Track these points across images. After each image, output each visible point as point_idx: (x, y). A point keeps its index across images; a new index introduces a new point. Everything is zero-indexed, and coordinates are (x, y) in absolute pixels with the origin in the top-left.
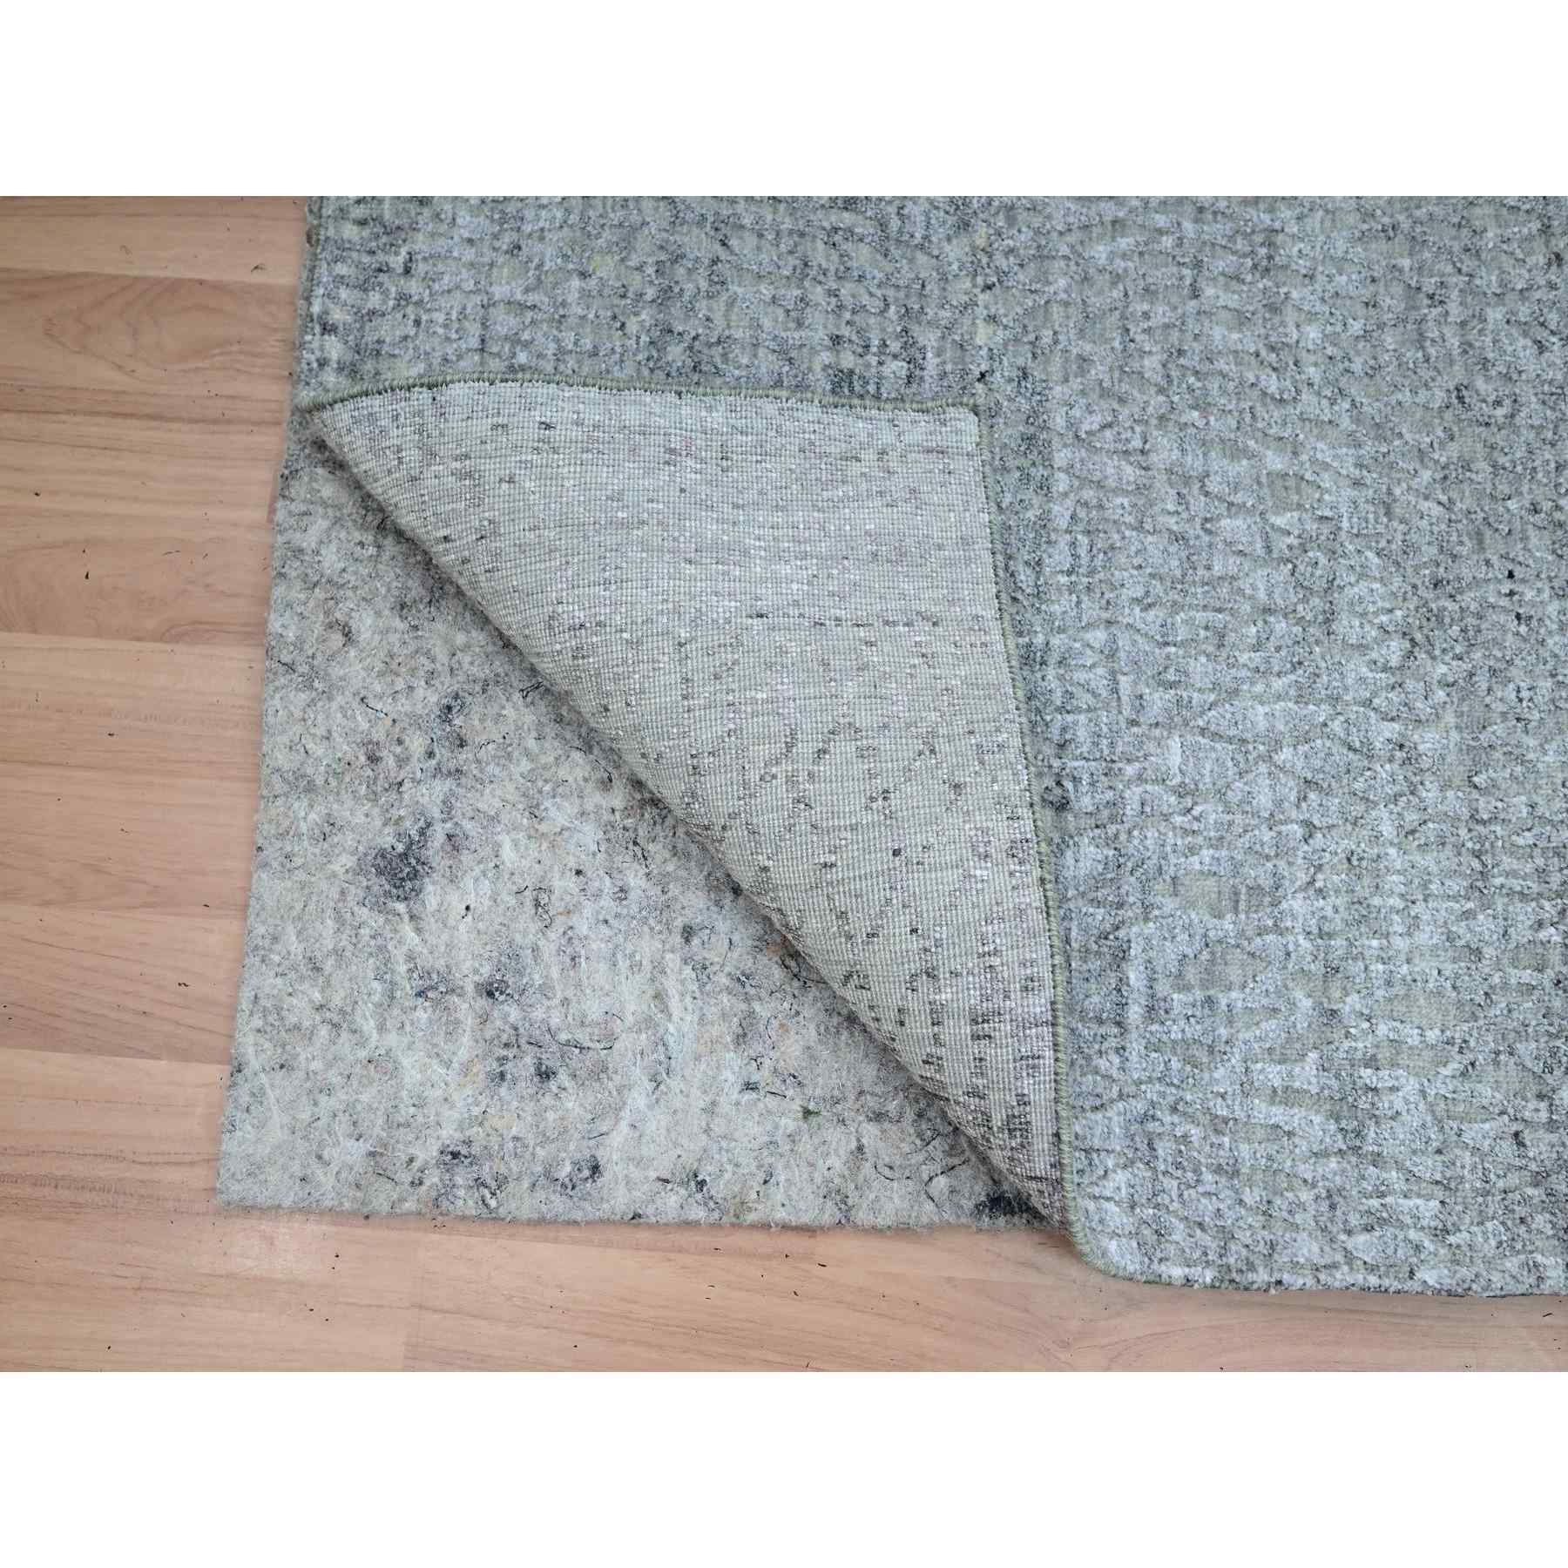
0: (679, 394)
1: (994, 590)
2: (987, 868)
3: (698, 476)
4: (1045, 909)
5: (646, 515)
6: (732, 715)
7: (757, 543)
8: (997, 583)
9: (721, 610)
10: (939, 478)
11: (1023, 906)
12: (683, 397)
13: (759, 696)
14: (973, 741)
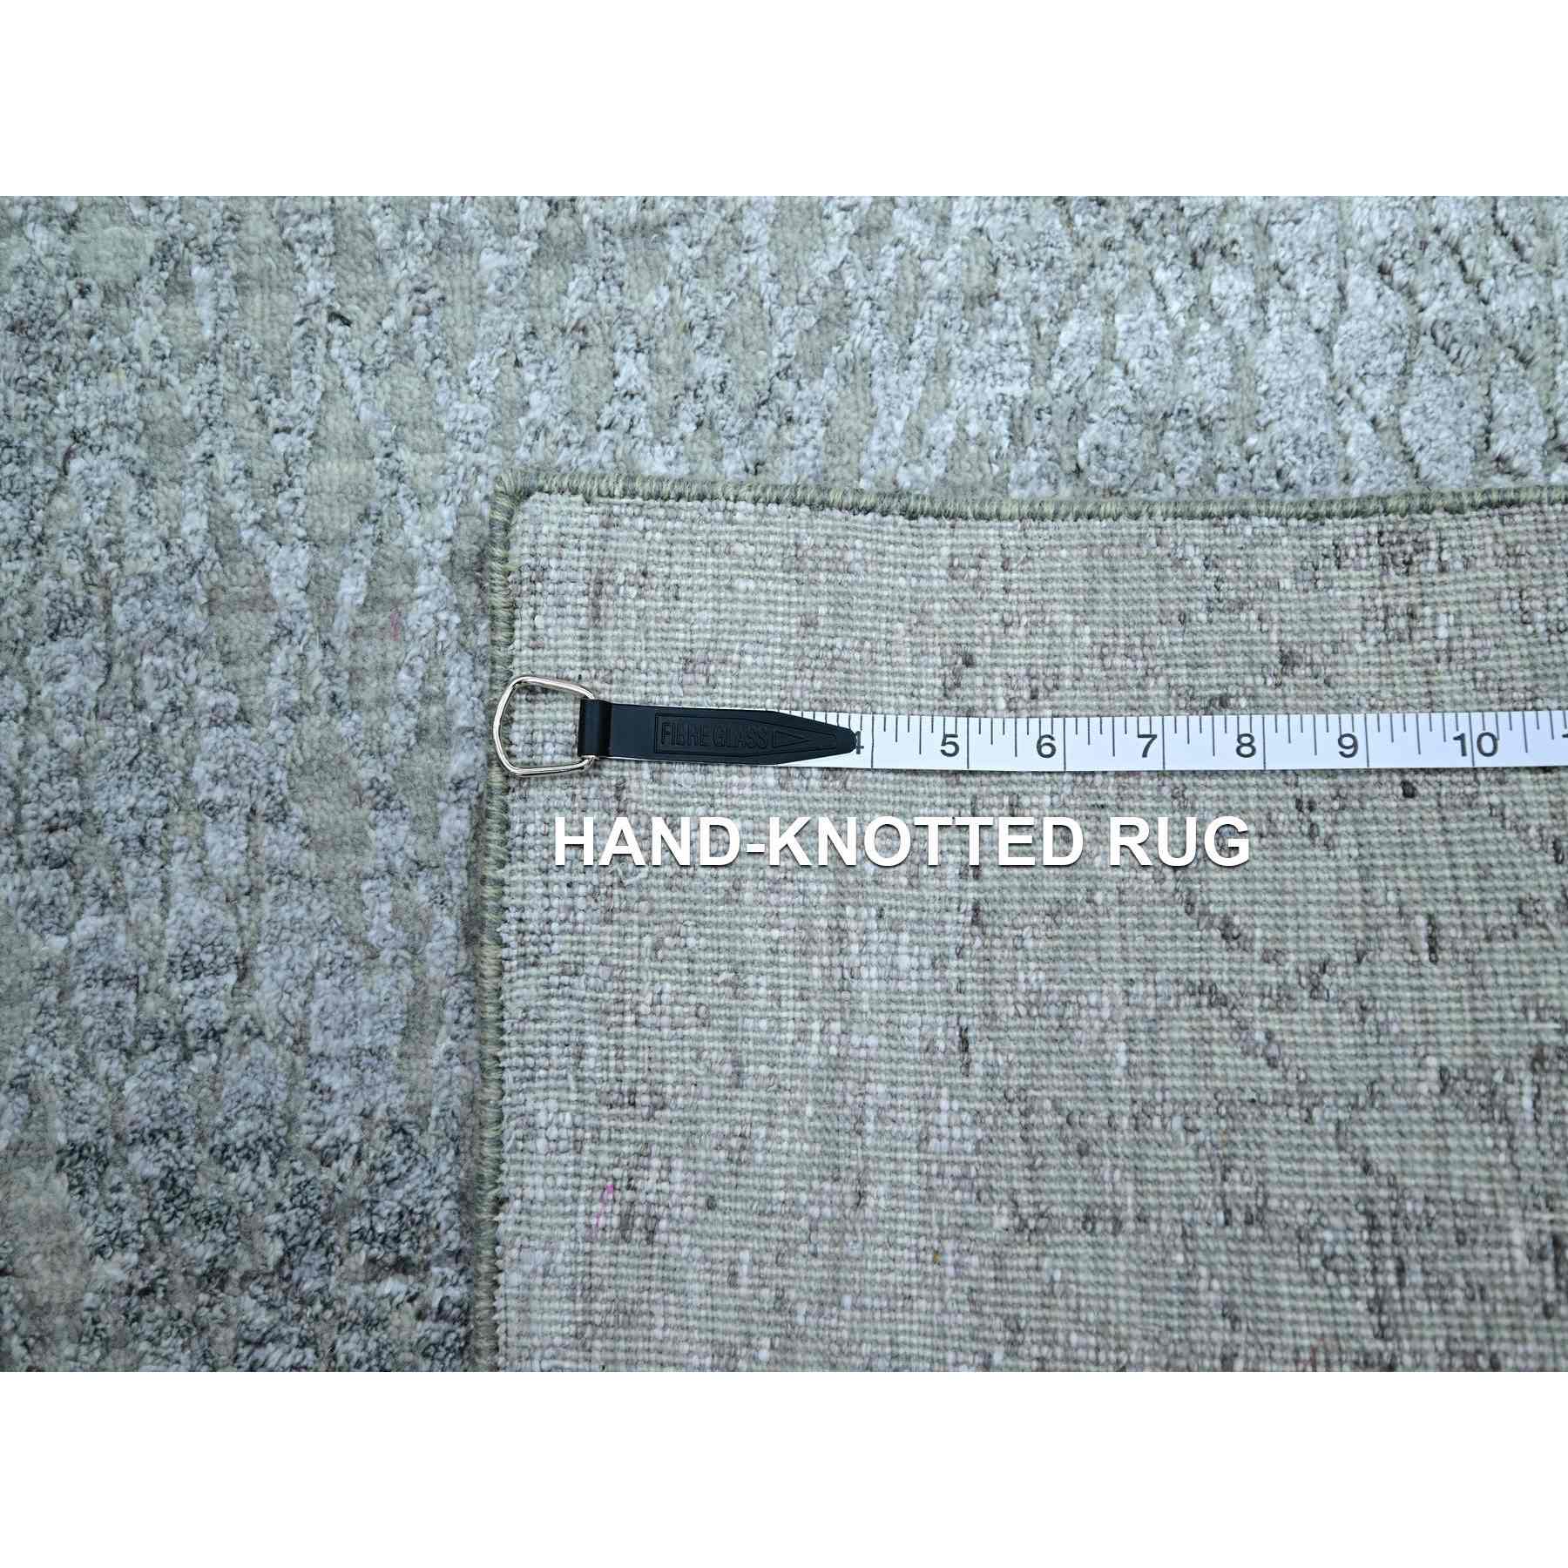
0: (500, 1203)
1: (901, 520)
2: (1435, 616)
3: (678, 1164)
4: (1504, 509)
5: (765, 1292)
6: (1157, 1122)
7: (816, 1037)
8: (885, 514)
9: (957, 1132)
10: (655, 601)
11: (1501, 550)
12: (505, 1192)
13: (1122, 1059)
14: (1203, 617)
